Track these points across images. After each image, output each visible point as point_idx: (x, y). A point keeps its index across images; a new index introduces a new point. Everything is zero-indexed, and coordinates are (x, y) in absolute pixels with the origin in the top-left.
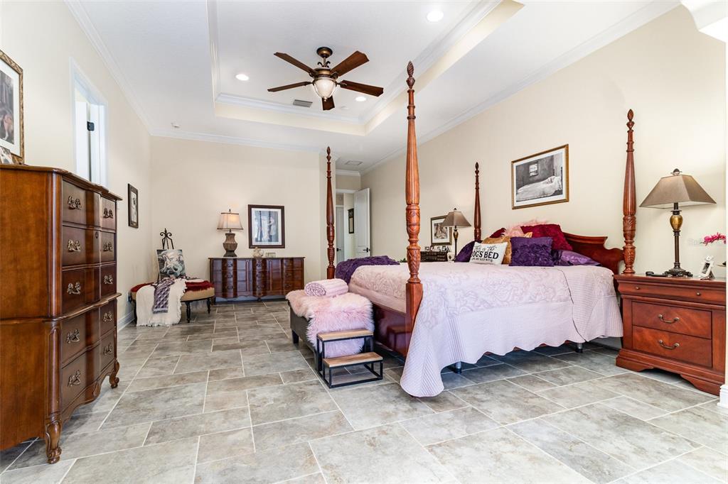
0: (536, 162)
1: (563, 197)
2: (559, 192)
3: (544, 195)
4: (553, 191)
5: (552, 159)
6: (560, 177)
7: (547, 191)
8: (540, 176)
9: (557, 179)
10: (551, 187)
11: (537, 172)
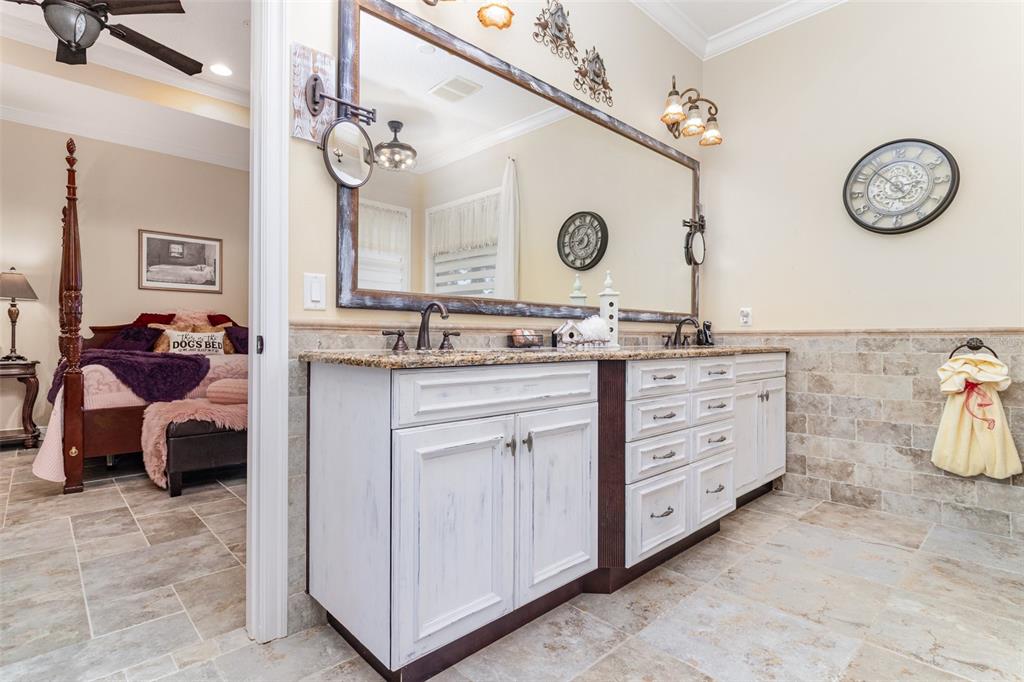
0: (182, 243)
1: (216, 288)
2: (212, 283)
3: (191, 281)
4: (204, 281)
5: (203, 247)
6: (212, 268)
7: (195, 278)
8: (186, 260)
9: (208, 270)
10: (201, 275)
11: (181, 254)
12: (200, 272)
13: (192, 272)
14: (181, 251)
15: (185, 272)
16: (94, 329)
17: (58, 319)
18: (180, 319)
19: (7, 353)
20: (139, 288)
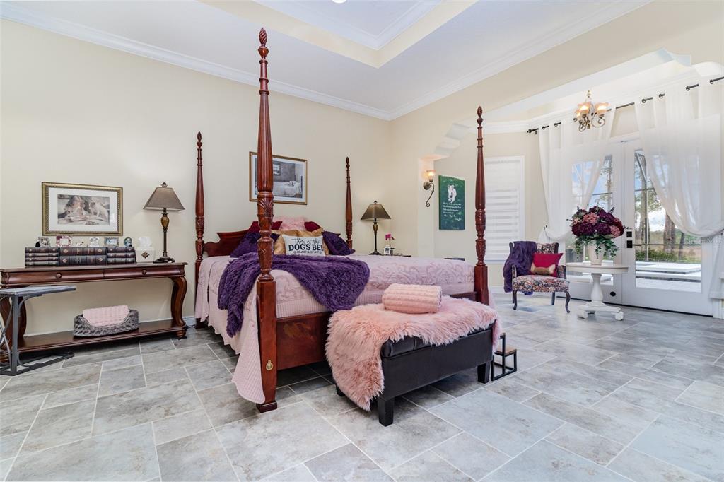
0: (280, 163)
1: (303, 200)
2: (300, 196)
3: (287, 194)
4: (294, 194)
5: (294, 166)
6: (300, 184)
7: (288, 192)
8: (282, 177)
9: (297, 184)
10: (292, 189)
11: (279, 172)
12: (292, 187)
13: (287, 187)
14: (278, 170)
15: (281, 187)
16: (220, 234)
17: (195, 226)
18: (285, 225)
19: (161, 255)
20: (250, 201)
